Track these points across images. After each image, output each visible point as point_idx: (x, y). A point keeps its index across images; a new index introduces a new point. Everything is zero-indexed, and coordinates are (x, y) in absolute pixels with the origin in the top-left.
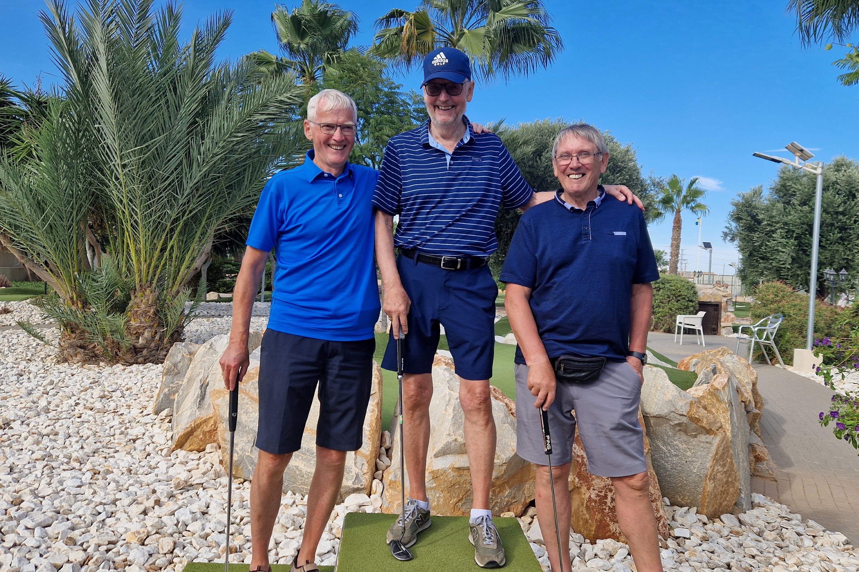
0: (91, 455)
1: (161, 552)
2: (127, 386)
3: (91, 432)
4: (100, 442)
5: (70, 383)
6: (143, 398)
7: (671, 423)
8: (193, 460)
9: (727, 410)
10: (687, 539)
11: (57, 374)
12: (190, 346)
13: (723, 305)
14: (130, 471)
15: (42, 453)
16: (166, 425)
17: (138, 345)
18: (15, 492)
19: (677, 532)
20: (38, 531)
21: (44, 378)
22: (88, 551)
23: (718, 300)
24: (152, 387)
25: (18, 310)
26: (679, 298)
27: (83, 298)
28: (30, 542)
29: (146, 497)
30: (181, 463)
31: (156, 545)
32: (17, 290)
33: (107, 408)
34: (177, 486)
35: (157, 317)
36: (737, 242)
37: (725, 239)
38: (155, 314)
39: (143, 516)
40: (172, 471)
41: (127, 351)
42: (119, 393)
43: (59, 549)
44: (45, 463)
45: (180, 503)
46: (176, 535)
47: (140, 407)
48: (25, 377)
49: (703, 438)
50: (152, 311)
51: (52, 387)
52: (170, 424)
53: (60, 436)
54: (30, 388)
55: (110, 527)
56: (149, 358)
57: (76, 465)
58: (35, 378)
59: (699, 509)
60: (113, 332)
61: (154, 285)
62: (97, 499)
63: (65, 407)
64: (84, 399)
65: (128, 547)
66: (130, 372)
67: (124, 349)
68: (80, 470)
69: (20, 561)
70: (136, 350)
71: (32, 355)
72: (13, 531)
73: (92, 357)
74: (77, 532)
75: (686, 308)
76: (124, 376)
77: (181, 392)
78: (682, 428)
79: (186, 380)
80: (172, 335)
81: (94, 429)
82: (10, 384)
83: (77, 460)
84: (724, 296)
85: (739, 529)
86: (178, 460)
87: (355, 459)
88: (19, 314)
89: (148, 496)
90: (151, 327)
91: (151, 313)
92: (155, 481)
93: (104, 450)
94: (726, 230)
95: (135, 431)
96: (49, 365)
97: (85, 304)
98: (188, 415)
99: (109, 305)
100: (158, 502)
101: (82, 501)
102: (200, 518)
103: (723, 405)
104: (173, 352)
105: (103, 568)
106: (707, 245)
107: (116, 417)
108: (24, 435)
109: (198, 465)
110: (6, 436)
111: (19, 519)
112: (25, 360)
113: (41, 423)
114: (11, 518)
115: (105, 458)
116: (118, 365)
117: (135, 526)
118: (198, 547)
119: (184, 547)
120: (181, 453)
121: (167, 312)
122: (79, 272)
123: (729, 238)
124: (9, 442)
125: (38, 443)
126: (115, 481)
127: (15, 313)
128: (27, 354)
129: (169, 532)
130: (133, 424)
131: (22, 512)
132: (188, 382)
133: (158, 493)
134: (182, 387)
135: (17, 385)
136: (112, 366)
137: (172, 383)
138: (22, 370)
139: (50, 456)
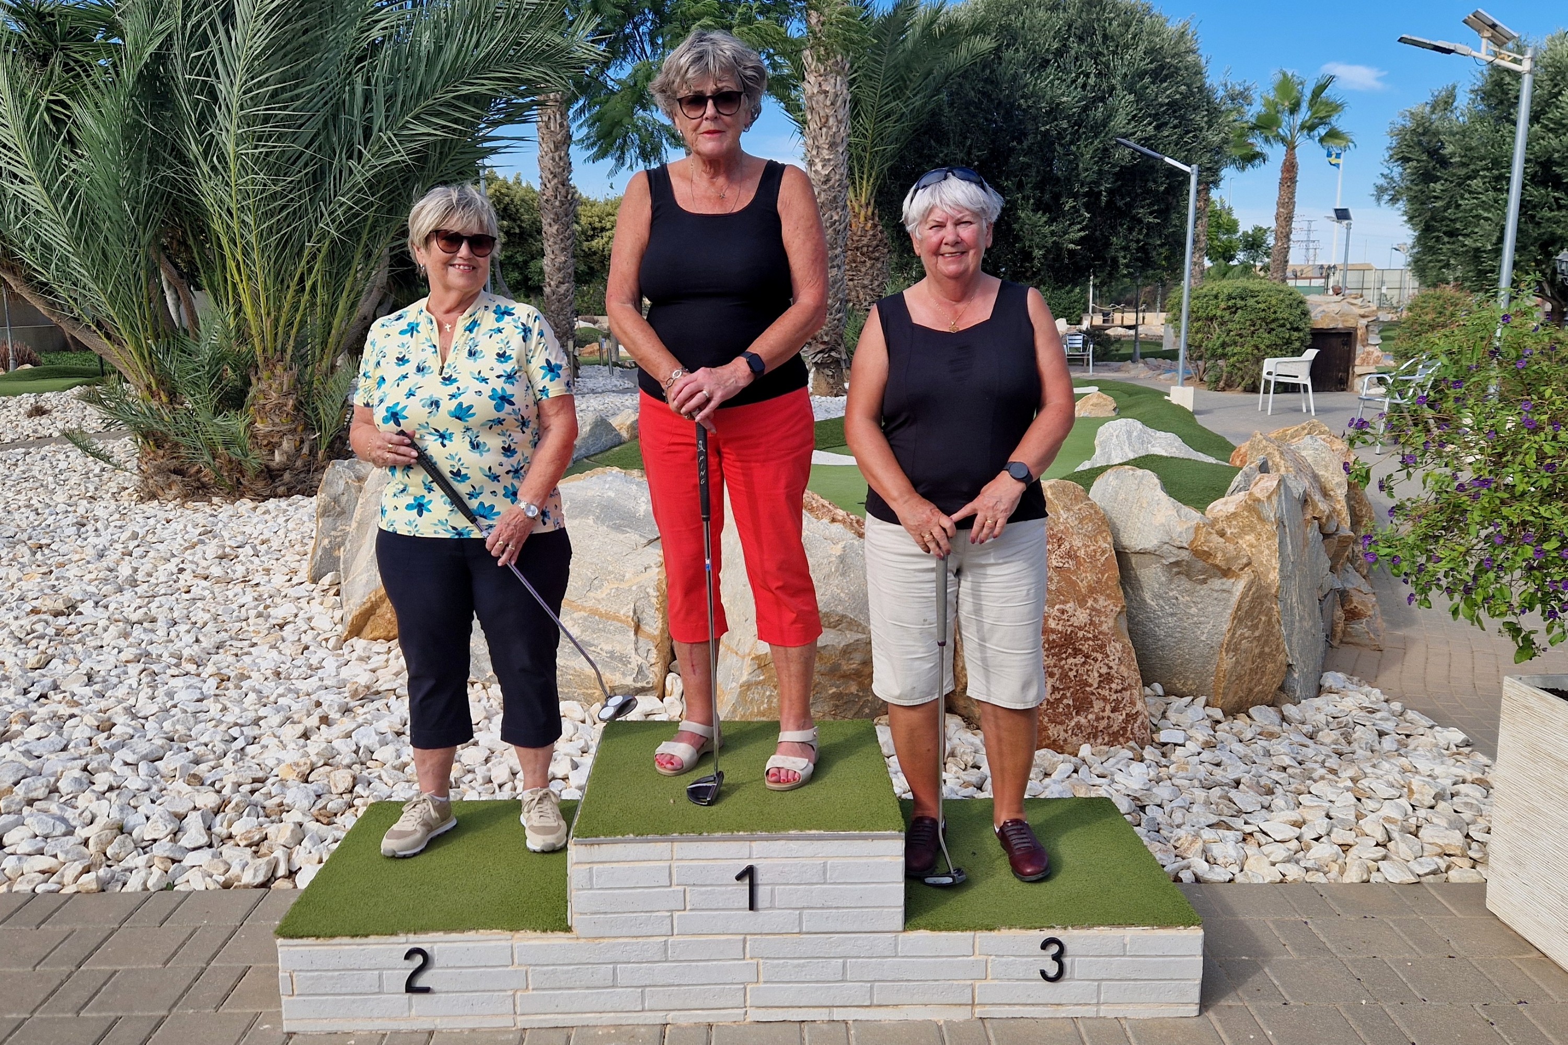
0: (214, 651)
1: (334, 790)
2: (261, 537)
3: (209, 615)
4: (226, 630)
5: (166, 534)
6: (290, 557)
7: (1164, 561)
8: (379, 653)
9: (1274, 535)
10: (1180, 745)
11: (140, 520)
12: (357, 466)
13: (1359, 332)
14: (278, 674)
15: (134, 651)
16: (331, 599)
17: (273, 465)
18: (101, 711)
19: (1163, 736)
20: (143, 767)
21: (120, 527)
22: (224, 792)
23: (1350, 324)
24: (304, 537)
25: (60, 407)
26: (1273, 326)
27: (169, 385)
28: (134, 783)
29: (305, 712)
30: (361, 659)
31: (326, 782)
32: (52, 370)
33: (231, 575)
34: (354, 694)
35: (301, 414)
36: (1401, 205)
37: (1378, 199)
38: (296, 408)
39: (302, 740)
40: (345, 673)
41: (257, 476)
42: (248, 550)
43: (179, 792)
44: (141, 666)
45: (360, 720)
46: (357, 767)
47: (287, 570)
48: (90, 527)
49: (1217, 583)
50: (291, 402)
51: (136, 543)
52: (338, 598)
53: (159, 623)
54: (101, 547)
55: (253, 758)
56: (294, 487)
57: (192, 668)
58: (106, 529)
59: (1211, 699)
60: (227, 444)
61: (288, 357)
62: (229, 718)
63: (161, 575)
64: (191, 562)
65: (284, 785)
66: (264, 513)
67: (250, 473)
68: (199, 675)
69: (122, 810)
70: (270, 475)
71: (96, 489)
72: (105, 769)
73: (198, 488)
74: (204, 767)
75: (1286, 344)
76: (255, 520)
77: (348, 545)
78: (1179, 569)
79: (354, 525)
80: (331, 446)
81: (213, 610)
82: (67, 540)
83: (191, 660)
84: (1363, 316)
85: (1277, 729)
86: (355, 655)
87: (636, 642)
88: (63, 416)
89: (308, 711)
90: (293, 431)
91: (289, 407)
92: (319, 688)
93: (234, 643)
94: (1382, 182)
95: (281, 611)
96: (126, 505)
97: (173, 396)
98: (364, 581)
99: (213, 398)
100: (325, 720)
101: (206, 721)
102: (392, 741)
103: (1268, 527)
104: (330, 477)
105: (248, 815)
106: (1342, 215)
107: (248, 590)
108: (102, 623)
109: (387, 661)
110: (74, 627)
111: (112, 751)
112: (85, 498)
113: (126, 604)
114: (99, 750)
115: (237, 655)
116: (244, 500)
117: (292, 755)
118: (391, 783)
119: (370, 783)
120: (359, 644)
121: (319, 404)
122: (157, 337)
123: (1386, 197)
124: (79, 635)
125: (126, 635)
126: (254, 690)
127: (55, 414)
128: (86, 488)
129: (345, 762)
130: (278, 600)
131: (116, 740)
132: (358, 528)
133: (325, 707)
134: (350, 537)
135: (78, 542)
136: (233, 503)
137: (335, 529)
138: (83, 517)
139: (148, 655)
